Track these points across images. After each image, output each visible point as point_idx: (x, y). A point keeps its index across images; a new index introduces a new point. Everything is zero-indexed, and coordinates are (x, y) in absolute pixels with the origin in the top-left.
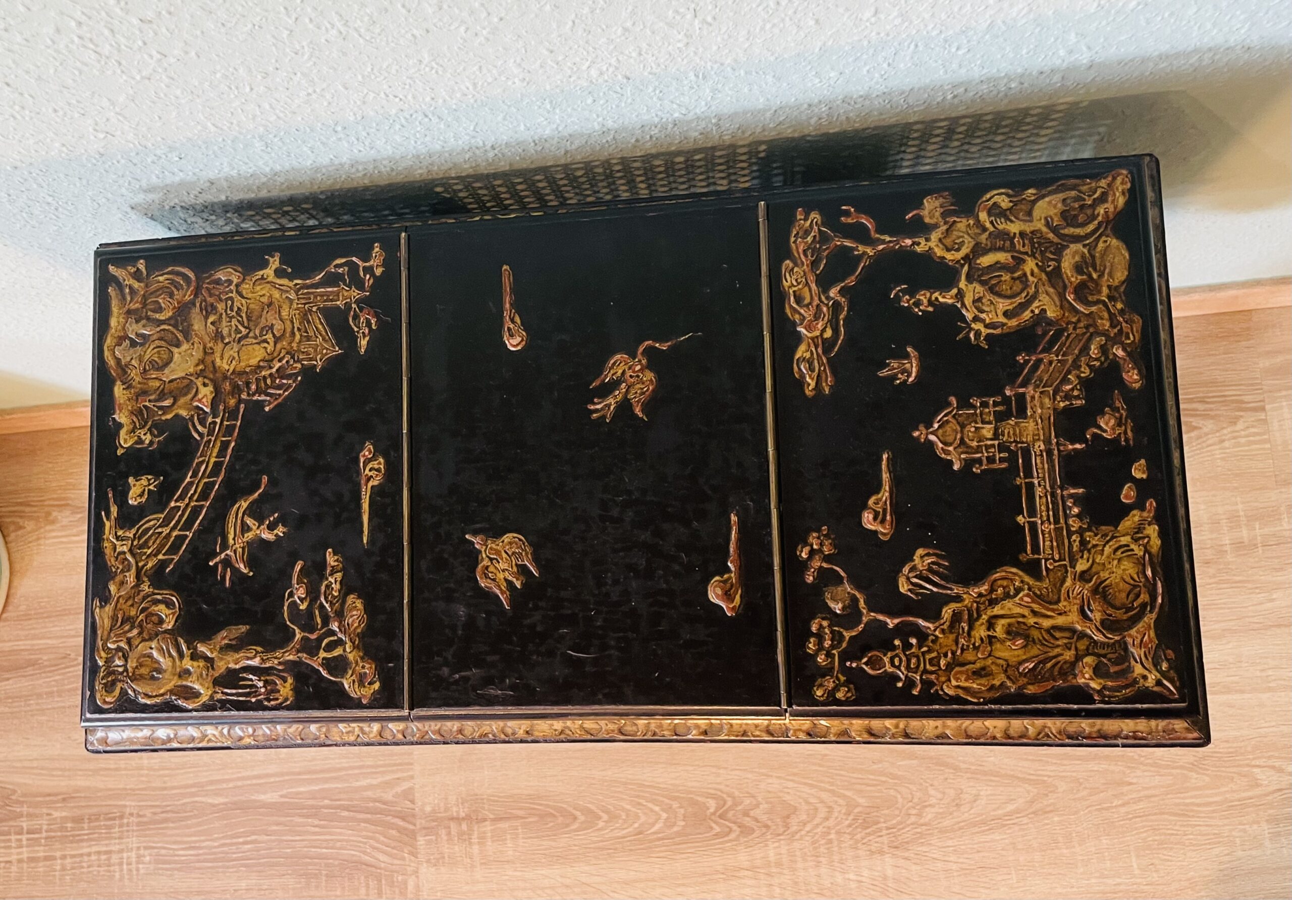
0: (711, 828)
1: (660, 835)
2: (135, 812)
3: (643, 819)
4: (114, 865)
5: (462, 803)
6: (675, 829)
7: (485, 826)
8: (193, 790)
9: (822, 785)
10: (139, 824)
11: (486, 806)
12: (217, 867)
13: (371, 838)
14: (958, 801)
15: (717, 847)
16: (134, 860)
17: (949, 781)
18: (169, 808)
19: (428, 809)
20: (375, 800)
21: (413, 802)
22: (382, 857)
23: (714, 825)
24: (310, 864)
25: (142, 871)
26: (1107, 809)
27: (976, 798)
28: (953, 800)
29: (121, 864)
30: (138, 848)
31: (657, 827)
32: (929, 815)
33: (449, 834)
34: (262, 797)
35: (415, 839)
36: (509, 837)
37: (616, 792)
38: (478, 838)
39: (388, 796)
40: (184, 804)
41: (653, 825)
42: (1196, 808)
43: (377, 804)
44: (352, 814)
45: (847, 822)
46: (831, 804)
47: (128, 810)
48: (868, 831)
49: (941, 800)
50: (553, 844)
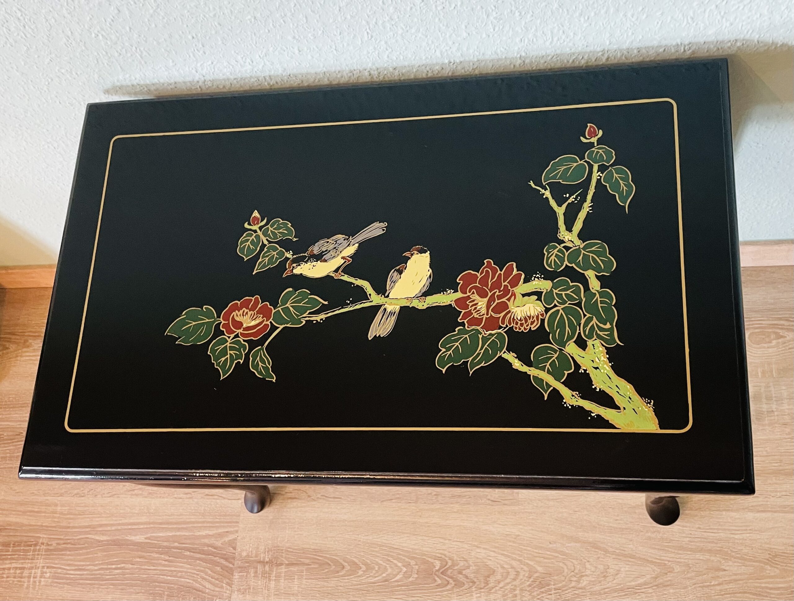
0: (435, 581)
1: (399, 583)
2: (45, 542)
3: (390, 570)
4: (24, 578)
5: (268, 552)
6: (411, 579)
7: (281, 569)
8: (87, 530)
9: (514, 556)
10: (47, 550)
11: (284, 555)
12: (94, 584)
13: (202, 571)
14: (605, 574)
15: (438, 593)
16: (39, 575)
17: (600, 559)
18: (69, 541)
19: (244, 554)
20: (208, 546)
21: (235, 548)
22: (208, 585)
23: (437, 578)
24: (157, 586)
25: (42, 583)
26: (708, 586)
27: (618, 572)
28: (603, 573)
29: (29, 577)
30: (43, 567)
31: (398, 577)
32: (584, 582)
33: (256, 572)
34: (133, 538)
35: (232, 574)
36: (296, 577)
37: (374, 551)
38: (275, 577)
39: (219, 544)
40: (78, 539)
41: (396, 575)
42: (768, 591)
43: (210, 548)
44: (192, 553)
45: (528, 583)
46: (519, 570)
47: (41, 541)
48: (541, 590)
49: (594, 572)
50: (326, 584)
